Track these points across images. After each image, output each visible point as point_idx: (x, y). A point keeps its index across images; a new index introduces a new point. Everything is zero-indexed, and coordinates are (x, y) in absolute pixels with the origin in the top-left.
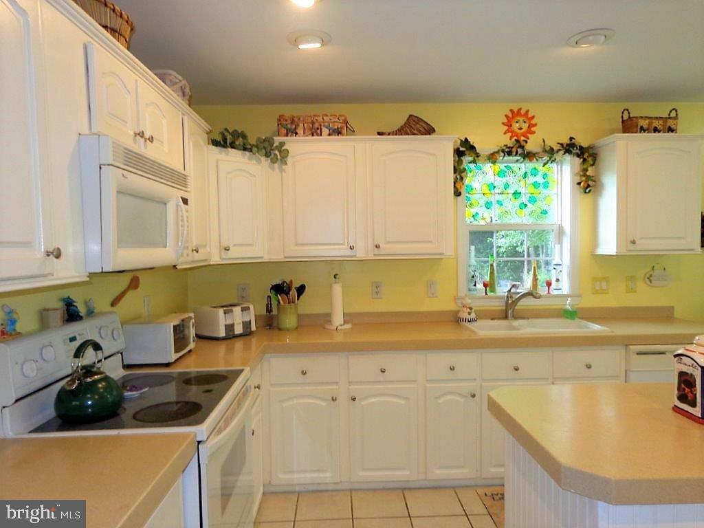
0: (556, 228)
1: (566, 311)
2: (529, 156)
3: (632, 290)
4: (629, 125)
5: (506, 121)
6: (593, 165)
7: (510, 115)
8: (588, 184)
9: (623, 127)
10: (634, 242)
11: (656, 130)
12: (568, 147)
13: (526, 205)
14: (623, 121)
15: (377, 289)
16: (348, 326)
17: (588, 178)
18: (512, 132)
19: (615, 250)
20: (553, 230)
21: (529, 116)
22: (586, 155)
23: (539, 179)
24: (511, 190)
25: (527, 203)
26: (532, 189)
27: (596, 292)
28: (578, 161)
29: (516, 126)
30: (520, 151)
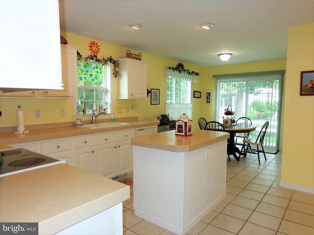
0: (105, 89)
1: (111, 119)
2: (98, 60)
3: (128, 112)
4: (129, 56)
5: (90, 45)
6: (117, 68)
7: (91, 43)
8: (116, 74)
9: (127, 56)
10: (133, 95)
11: (137, 59)
12: (111, 60)
13: (94, 80)
14: (127, 54)
15: (38, 114)
16: (28, 132)
17: (117, 72)
18: (92, 50)
19: (127, 98)
20: (103, 90)
21: (98, 45)
22: (116, 64)
23: (99, 70)
24: (89, 73)
25: (94, 79)
26: (96, 74)
27: (119, 112)
28: (113, 65)
29: (93, 48)
30: (95, 58)
